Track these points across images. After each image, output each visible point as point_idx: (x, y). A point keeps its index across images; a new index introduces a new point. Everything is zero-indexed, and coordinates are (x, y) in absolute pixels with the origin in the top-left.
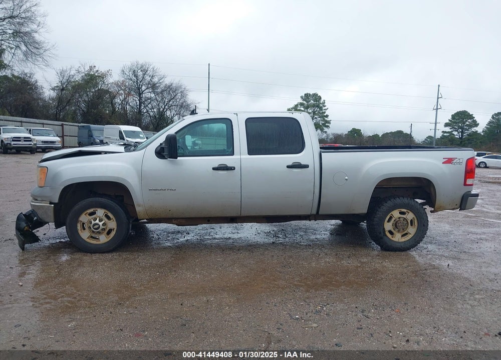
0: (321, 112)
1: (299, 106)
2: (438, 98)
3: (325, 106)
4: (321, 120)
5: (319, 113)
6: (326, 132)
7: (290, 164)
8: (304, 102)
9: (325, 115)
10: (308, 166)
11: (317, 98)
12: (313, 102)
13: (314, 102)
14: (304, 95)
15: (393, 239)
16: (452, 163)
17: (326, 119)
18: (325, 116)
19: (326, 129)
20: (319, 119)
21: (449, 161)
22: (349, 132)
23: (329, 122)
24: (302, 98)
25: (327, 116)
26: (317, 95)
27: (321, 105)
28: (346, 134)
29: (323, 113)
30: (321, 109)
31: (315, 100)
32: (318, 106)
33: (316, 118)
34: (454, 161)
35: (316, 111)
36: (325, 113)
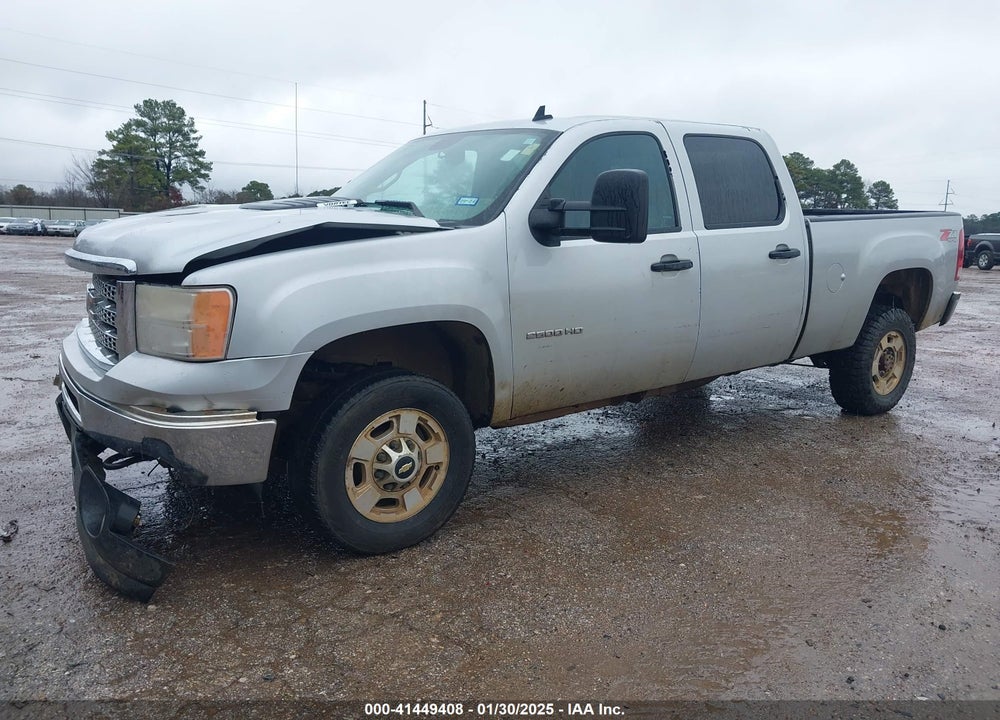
0: (187, 143)
1: (134, 127)
2: (425, 126)
3: (195, 132)
4: (190, 162)
5: (184, 146)
6: (202, 188)
8: (145, 119)
9: (198, 150)
10: (799, 251)
11: (175, 112)
12: (165, 120)
13: (169, 120)
14: (142, 104)
16: (948, 239)
17: (200, 159)
18: (197, 153)
19: (202, 182)
20: (185, 158)
22: (244, 189)
23: (208, 167)
24: (139, 111)
25: (202, 153)
26: (174, 105)
27: (186, 129)
28: (239, 194)
29: (191, 146)
30: (186, 137)
31: (171, 117)
32: (179, 131)
33: (178, 157)
34: (950, 236)
35: (178, 141)
36: (196, 145)
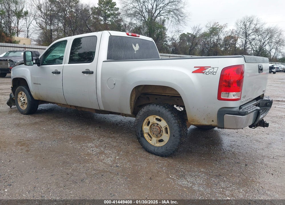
7: (84, 70)
10: (93, 72)
15: (150, 142)
16: (203, 73)
21: (201, 70)
34: (207, 71)
